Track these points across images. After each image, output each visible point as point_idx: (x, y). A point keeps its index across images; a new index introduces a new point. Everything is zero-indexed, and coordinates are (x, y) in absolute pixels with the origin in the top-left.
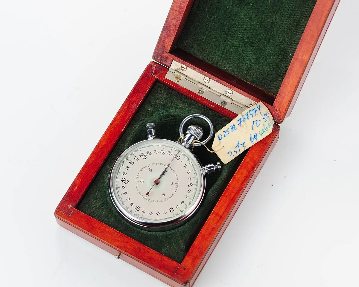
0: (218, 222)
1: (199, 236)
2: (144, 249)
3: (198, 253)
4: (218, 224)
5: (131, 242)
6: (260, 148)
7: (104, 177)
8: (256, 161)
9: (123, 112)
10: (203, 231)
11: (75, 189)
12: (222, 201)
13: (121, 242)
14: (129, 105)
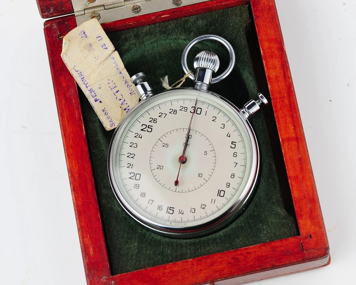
0: (298, 147)
1: (291, 184)
2: (241, 254)
3: (309, 204)
4: (301, 150)
5: (217, 259)
6: (268, 20)
7: (111, 209)
8: (277, 38)
9: (66, 110)
10: (291, 172)
11: (91, 253)
12: (281, 119)
13: (205, 269)
14: (65, 96)
